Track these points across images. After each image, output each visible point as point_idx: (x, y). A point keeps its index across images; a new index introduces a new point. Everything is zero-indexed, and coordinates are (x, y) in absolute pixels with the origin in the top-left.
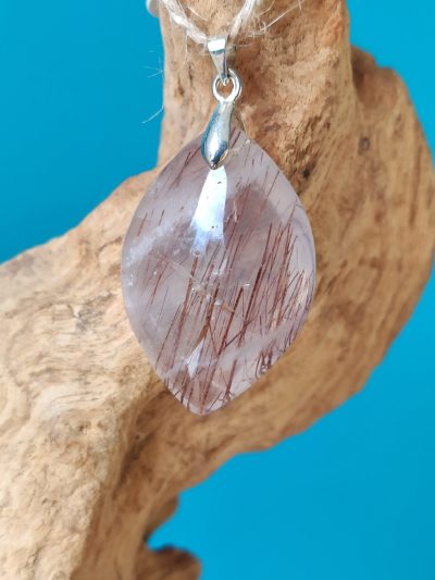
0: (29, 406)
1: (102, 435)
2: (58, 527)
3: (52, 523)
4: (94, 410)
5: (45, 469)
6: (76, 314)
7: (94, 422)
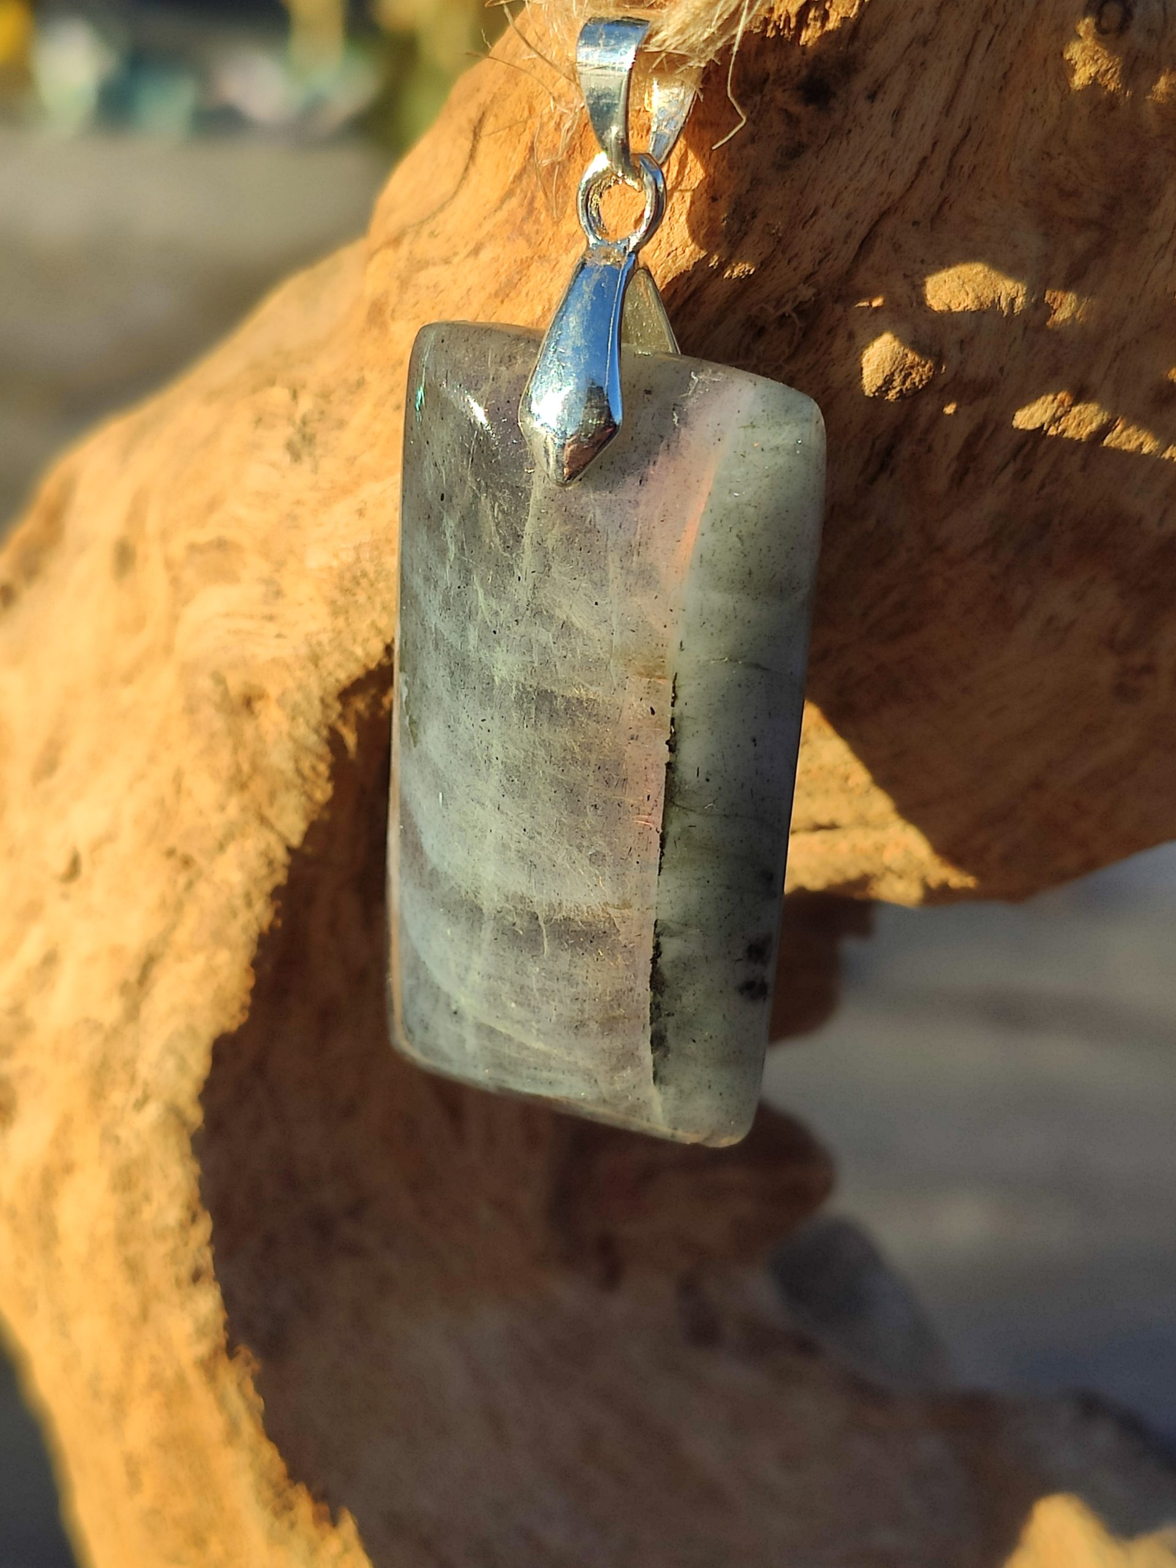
0: (175, 619)
1: (285, 727)
2: (191, 919)
3: (179, 907)
4: (274, 661)
5: (178, 780)
6: (298, 418)
7: (273, 691)
